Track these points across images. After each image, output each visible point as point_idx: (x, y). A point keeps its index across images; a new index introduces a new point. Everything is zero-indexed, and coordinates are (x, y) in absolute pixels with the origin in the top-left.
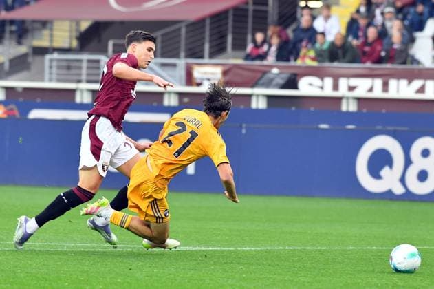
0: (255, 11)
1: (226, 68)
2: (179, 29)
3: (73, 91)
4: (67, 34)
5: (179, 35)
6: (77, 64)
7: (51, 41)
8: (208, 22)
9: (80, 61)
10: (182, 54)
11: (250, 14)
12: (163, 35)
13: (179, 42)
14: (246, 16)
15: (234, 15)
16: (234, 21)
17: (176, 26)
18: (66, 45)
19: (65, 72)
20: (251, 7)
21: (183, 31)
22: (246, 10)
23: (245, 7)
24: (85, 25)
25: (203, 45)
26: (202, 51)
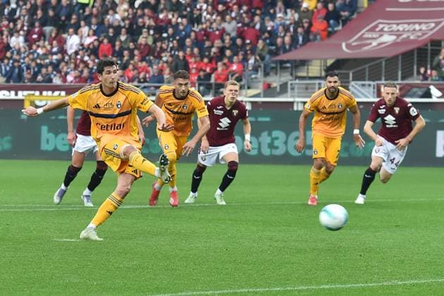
0: (432, 50)
1: (401, 86)
2: (381, 63)
3: (292, 103)
4: (319, 68)
5: (381, 66)
6: (313, 86)
7: (308, 73)
8: (400, 57)
9: (314, 84)
10: (383, 78)
11: (429, 52)
12: (369, 67)
13: (381, 71)
14: (427, 54)
15: (418, 53)
16: (418, 57)
17: (379, 61)
18: (319, 75)
19: (304, 91)
20: (429, 48)
21: (384, 63)
22: (427, 50)
23: (426, 48)
24: (330, 62)
25: (397, 72)
26: (397, 76)
